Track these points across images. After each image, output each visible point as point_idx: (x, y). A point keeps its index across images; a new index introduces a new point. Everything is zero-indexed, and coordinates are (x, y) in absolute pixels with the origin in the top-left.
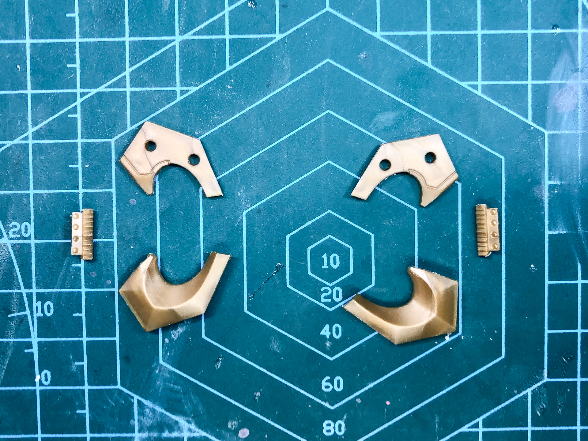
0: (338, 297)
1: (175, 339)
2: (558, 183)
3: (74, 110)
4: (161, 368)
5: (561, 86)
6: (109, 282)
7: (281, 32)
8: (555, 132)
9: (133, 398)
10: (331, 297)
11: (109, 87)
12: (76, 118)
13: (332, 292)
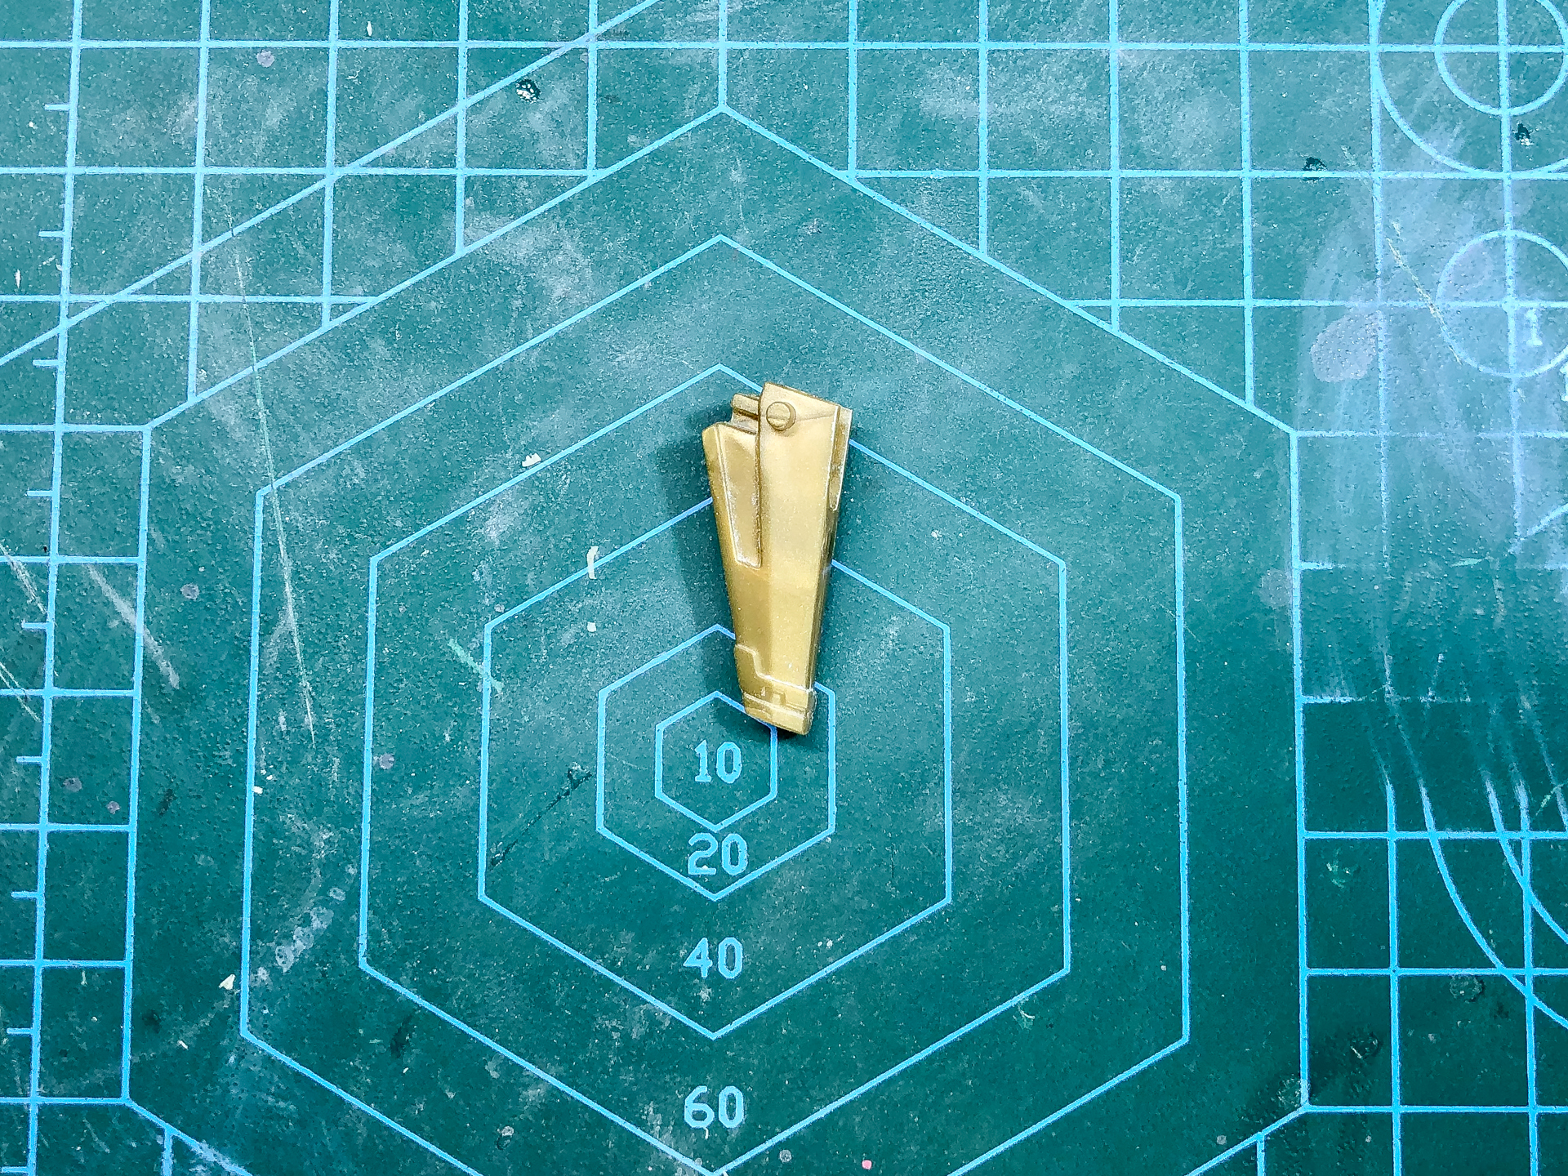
0: (734, 861)
1: (285, 970)
2: (1329, 566)
3: (50, 350)
4: (244, 1049)
5: (1333, 314)
6: (113, 807)
7: (602, 163)
8: (1317, 434)
9: (161, 1132)
10: (714, 861)
11: (145, 291)
12: (55, 369)
13: (720, 849)
